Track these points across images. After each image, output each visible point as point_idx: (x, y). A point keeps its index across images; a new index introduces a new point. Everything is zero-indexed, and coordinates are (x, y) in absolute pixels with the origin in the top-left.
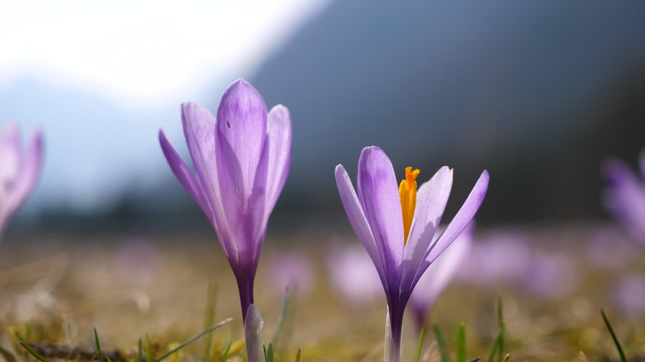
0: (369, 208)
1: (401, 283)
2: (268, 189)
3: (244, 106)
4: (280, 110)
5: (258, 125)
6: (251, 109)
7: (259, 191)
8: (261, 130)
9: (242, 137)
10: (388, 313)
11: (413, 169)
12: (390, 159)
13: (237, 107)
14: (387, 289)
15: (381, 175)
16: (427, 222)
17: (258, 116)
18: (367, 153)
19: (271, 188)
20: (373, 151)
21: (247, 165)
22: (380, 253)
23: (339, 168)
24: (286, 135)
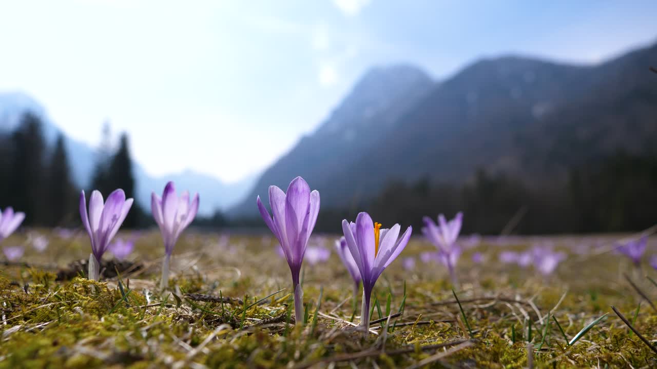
0: (360, 241)
1: (372, 278)
2: (308, 229)
3: (300, 190)
4: (316, 192)
5: (307, 198)
6: (303, 191)
7: (305, 229)
8: (307, 201)
9: (298, 204)
10: (364, 291)
11: (378, 224)
12: (372, 218)
13: (297, 190)
14: (364, 280)
15: (367, 226)
16: (387, 250)
17: (306, 194)
18: (361, 216)
19: (310, 229)
20: (364, 215)
21: (300, 217)
22: (362, 263)
23: (345, 221)
24: (318, 204)
